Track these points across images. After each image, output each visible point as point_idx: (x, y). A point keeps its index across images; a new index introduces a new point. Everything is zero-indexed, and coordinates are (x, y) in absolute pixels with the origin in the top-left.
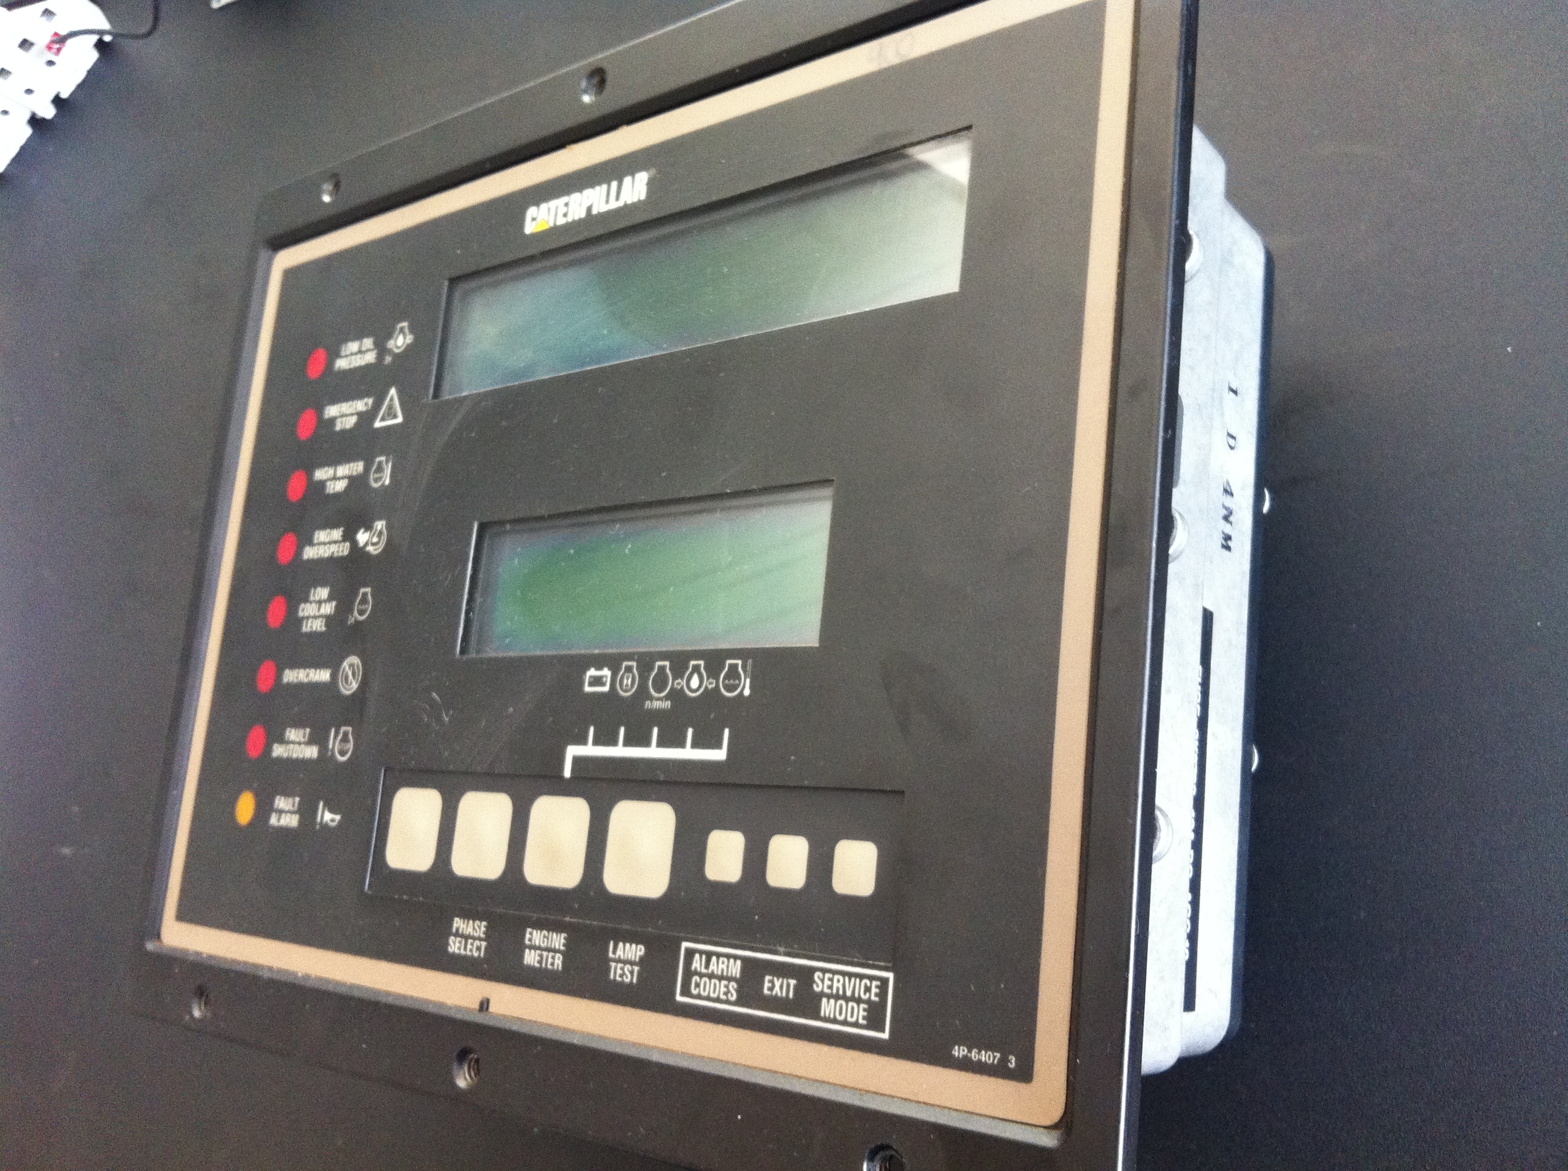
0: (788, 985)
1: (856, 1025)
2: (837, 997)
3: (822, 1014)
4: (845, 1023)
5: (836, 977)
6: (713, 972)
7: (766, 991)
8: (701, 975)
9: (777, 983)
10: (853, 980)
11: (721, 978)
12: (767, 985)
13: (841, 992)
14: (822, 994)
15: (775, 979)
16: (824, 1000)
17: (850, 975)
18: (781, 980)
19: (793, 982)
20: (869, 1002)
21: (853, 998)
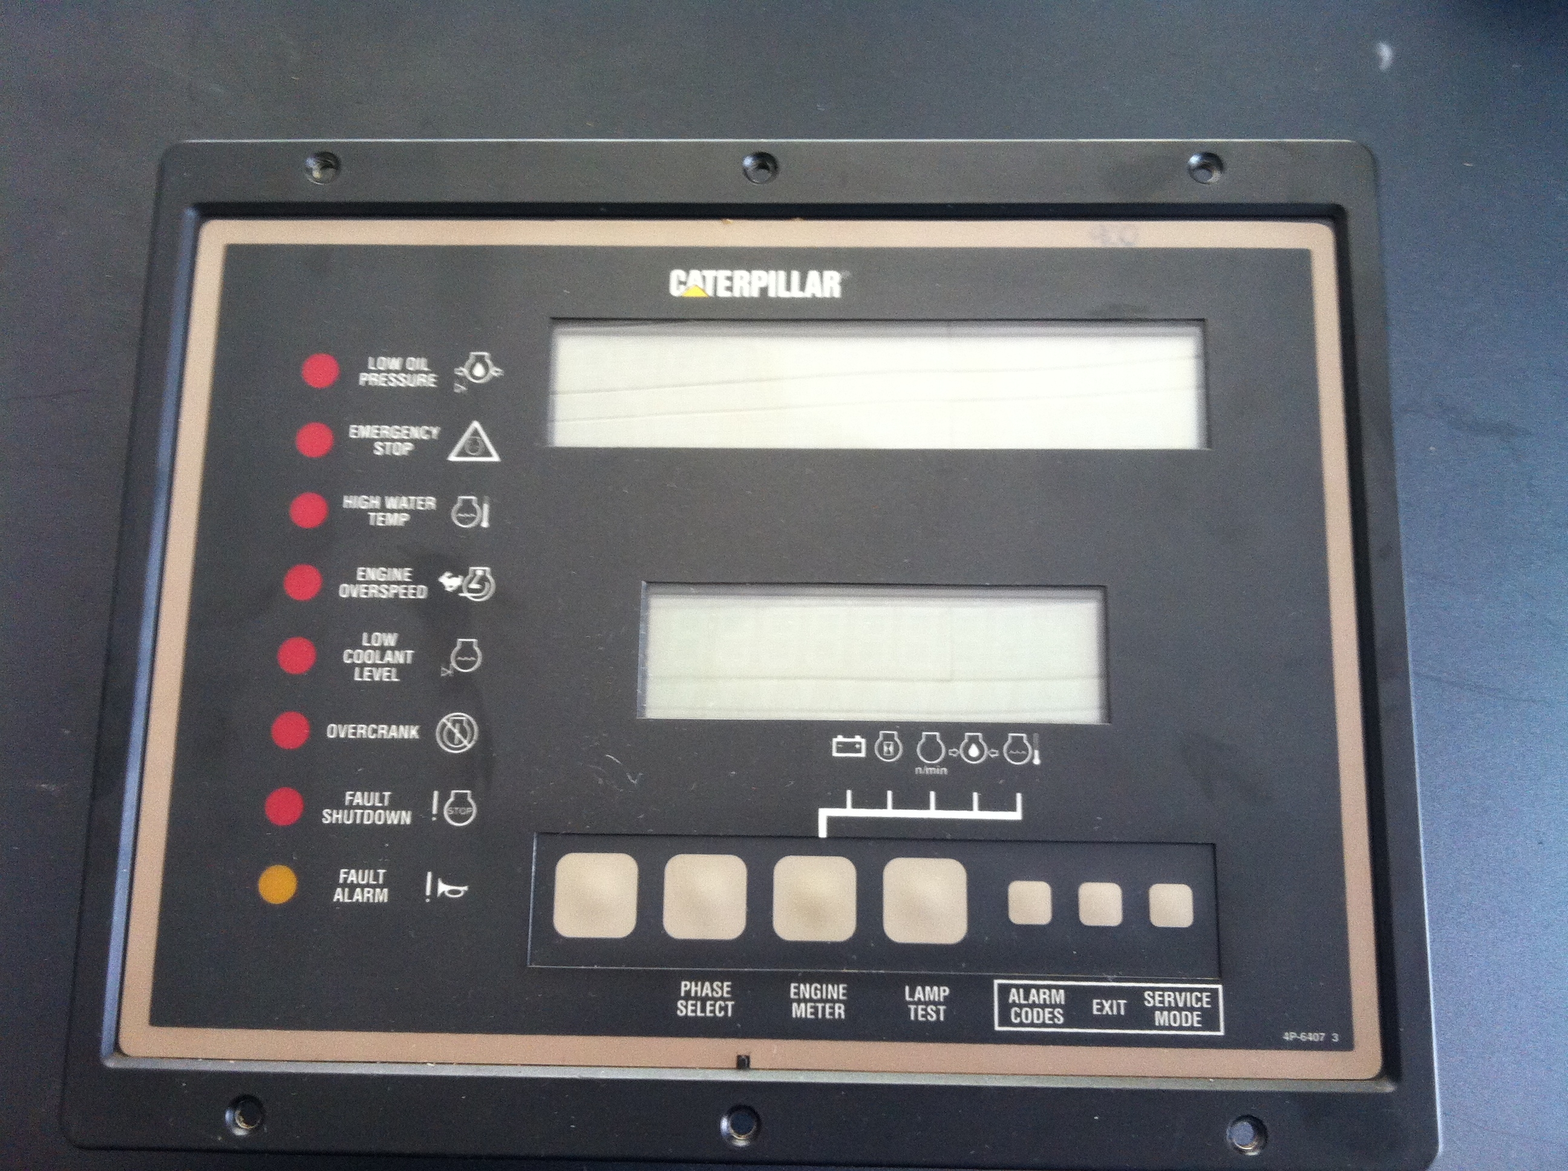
0: (1119, 1005)
1: (1192, 1028)
2: (1170, 1009)
3: (1157, 1024)
4: (1181, 1028)
5: (1166, 994)
6: (1034, 1001)
7: (1095, 1012)
8: (1021, 1006)
9: (1107, 1005)
10: (1183, 994)
11: (1044, 1006)
12: (1095, 1007)
13: (1173, 1005)
14: (1155, 1008)
15: (1104, 1002)
16: (1157, 1013)
17: (1181, 990)
18: (1110, 1002)
19: (1122, 1002)
20: (1201, 1009)
21: (1185, 1008)
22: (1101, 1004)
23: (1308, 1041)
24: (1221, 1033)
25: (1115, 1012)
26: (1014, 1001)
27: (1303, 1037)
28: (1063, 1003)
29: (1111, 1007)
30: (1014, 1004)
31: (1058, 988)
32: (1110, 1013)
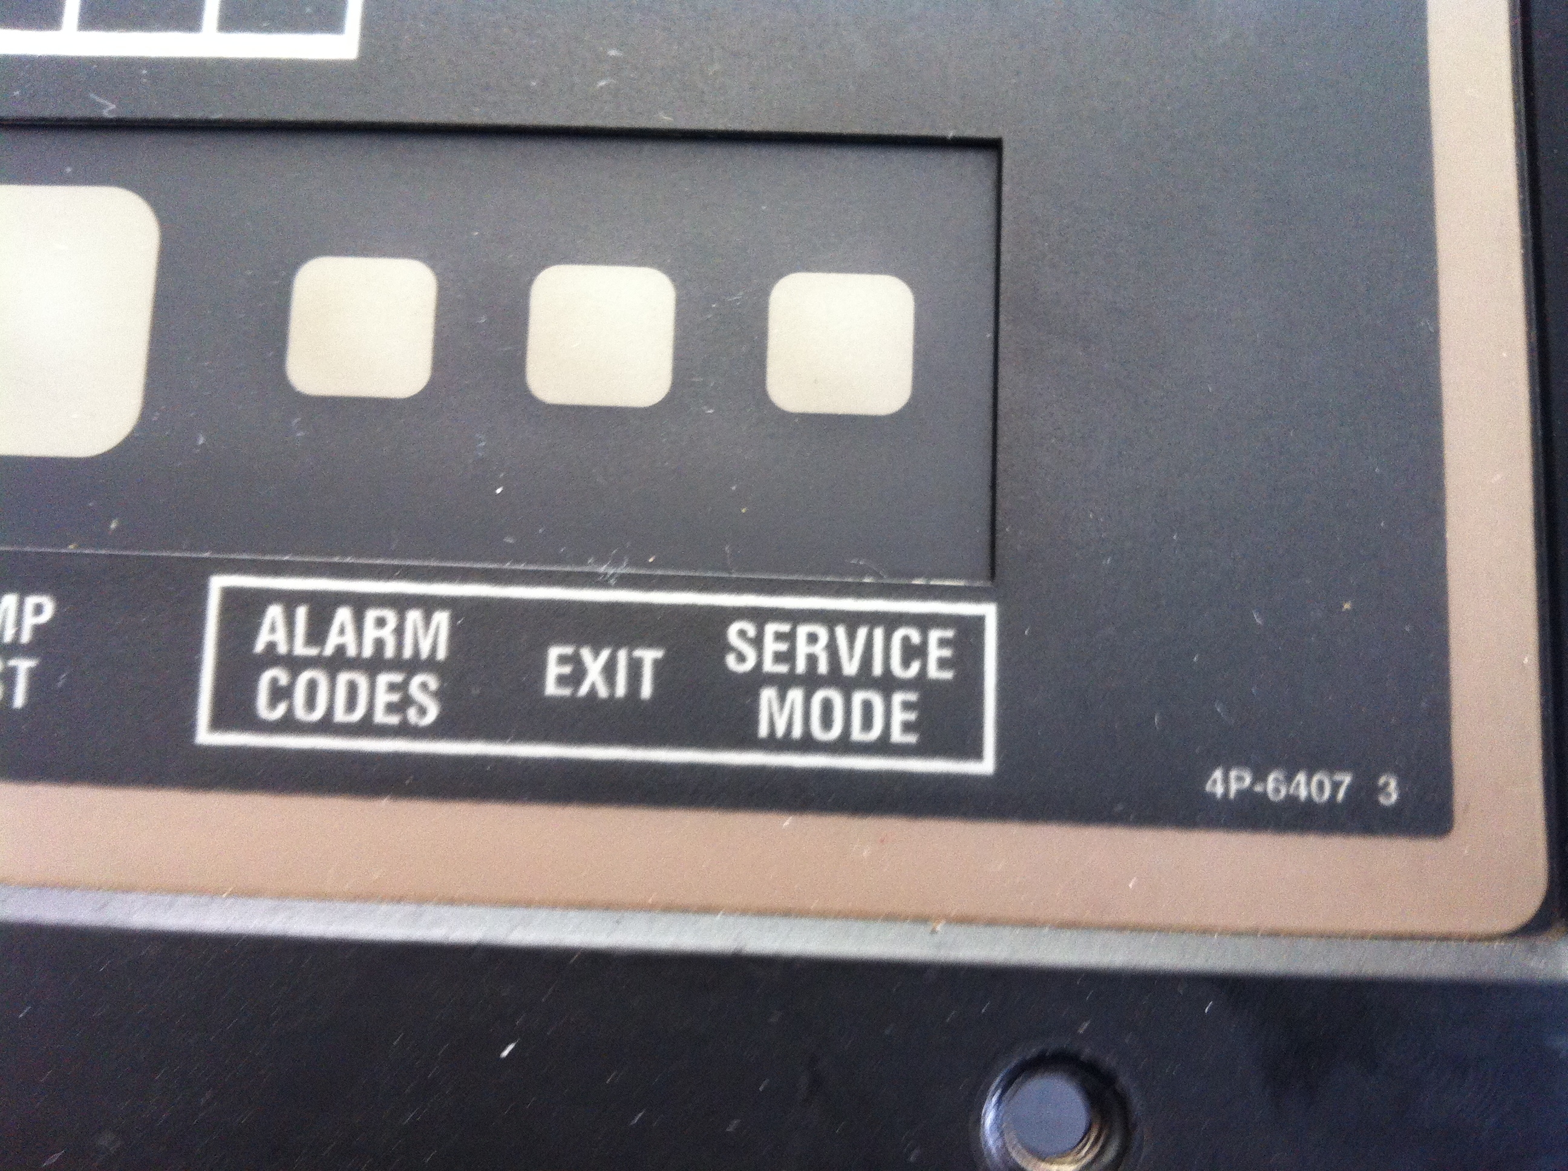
0: (635, 668)
1: (883, 747)
2: (811, 682)
3: (763, 731)
4: (844, 745)
5: (803, 631)
6: (341, 649)
7: (551, 689)
8: (295, 664)
9: (594, 665)
10: (862, 633)
11: (374, 665)
12: (553, 670)
13: (823, 668)
14: (758, 679)
15: (586, 653)
16: (768, 695)
17: (853, 621)
18: (605, 654)
19: (649, 656)
20: (920, 682)
21: (865, 679)
22: (575, 661)
23: (1292, 799)
24: (986, 765)
25: (621, 690)
26: (271, 646)
27: (1273, 786)
28: (442, 654)
29: (609, 671)
30: (271, 657)
31: (429, 605)
32: (603, 692)
